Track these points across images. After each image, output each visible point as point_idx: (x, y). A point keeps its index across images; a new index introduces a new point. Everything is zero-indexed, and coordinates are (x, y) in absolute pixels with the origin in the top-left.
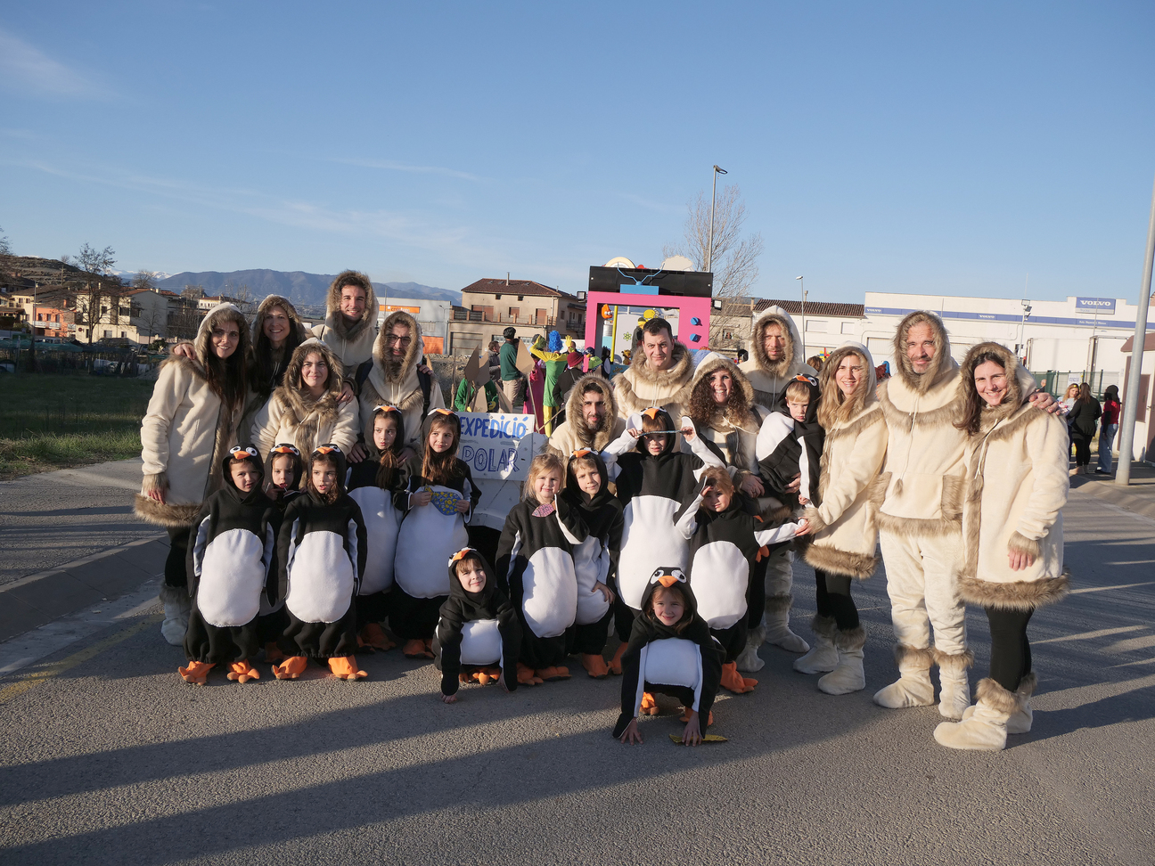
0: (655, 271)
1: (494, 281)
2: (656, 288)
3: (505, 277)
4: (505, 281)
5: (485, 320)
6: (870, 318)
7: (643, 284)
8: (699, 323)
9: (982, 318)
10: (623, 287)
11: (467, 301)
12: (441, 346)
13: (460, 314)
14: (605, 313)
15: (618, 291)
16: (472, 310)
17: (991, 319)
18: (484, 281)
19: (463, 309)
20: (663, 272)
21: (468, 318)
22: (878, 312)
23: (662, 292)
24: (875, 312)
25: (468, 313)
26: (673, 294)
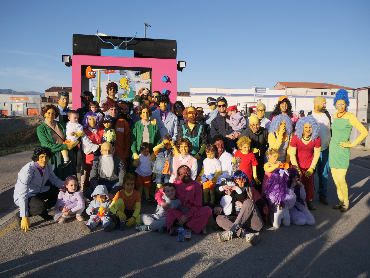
0: (129, 39)
1: (58, 87)
2: (131, 52)
3: (61, 86)
4: (62, 87)
5: (55, 102)
6: (192, 96)
7: (121, 48)
8: (169, 81)
9: (227, 95)
10: (103, 51)
11: (48, 95)
12: (37, 112)
13: (44, 100)
14: (88, 73)
15: (99, 55)
16: (50, 98)
17: (230, 95)
18: (53, 87)
19: (46, 98)
20: (135, 39)
21: (48, 101)
22: (194, 94)
23: (136, 55)
24: (193, 94)
25: (48, 99)
26: (145, 57)
